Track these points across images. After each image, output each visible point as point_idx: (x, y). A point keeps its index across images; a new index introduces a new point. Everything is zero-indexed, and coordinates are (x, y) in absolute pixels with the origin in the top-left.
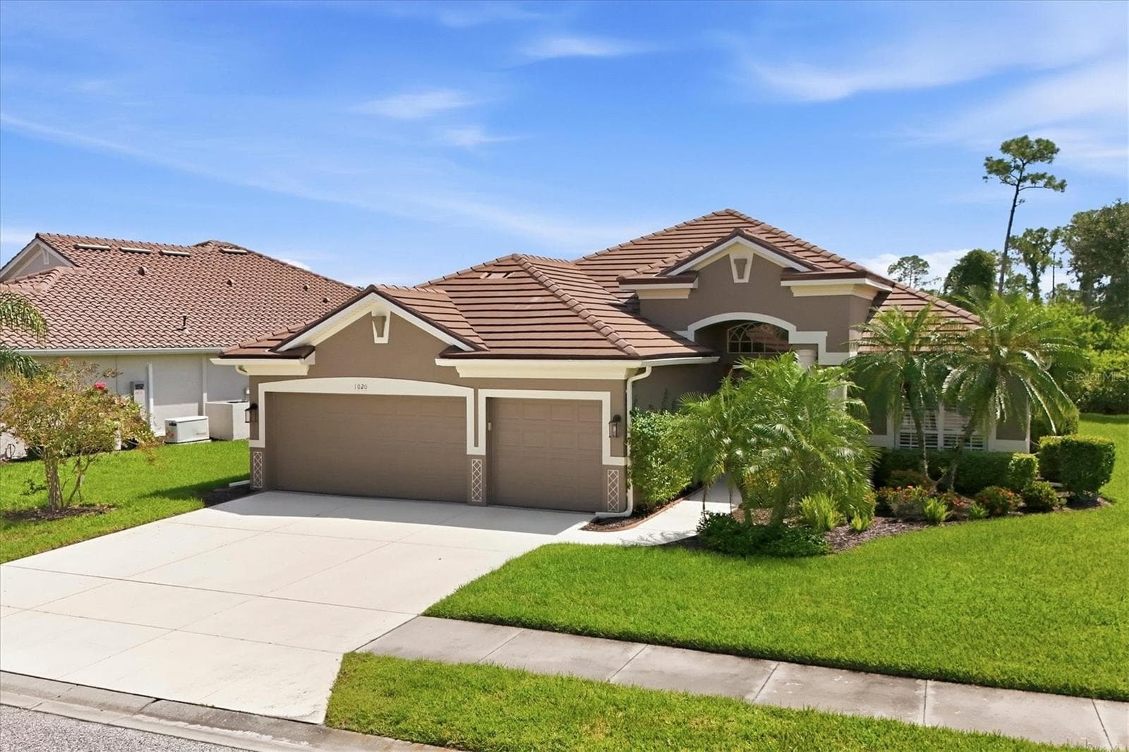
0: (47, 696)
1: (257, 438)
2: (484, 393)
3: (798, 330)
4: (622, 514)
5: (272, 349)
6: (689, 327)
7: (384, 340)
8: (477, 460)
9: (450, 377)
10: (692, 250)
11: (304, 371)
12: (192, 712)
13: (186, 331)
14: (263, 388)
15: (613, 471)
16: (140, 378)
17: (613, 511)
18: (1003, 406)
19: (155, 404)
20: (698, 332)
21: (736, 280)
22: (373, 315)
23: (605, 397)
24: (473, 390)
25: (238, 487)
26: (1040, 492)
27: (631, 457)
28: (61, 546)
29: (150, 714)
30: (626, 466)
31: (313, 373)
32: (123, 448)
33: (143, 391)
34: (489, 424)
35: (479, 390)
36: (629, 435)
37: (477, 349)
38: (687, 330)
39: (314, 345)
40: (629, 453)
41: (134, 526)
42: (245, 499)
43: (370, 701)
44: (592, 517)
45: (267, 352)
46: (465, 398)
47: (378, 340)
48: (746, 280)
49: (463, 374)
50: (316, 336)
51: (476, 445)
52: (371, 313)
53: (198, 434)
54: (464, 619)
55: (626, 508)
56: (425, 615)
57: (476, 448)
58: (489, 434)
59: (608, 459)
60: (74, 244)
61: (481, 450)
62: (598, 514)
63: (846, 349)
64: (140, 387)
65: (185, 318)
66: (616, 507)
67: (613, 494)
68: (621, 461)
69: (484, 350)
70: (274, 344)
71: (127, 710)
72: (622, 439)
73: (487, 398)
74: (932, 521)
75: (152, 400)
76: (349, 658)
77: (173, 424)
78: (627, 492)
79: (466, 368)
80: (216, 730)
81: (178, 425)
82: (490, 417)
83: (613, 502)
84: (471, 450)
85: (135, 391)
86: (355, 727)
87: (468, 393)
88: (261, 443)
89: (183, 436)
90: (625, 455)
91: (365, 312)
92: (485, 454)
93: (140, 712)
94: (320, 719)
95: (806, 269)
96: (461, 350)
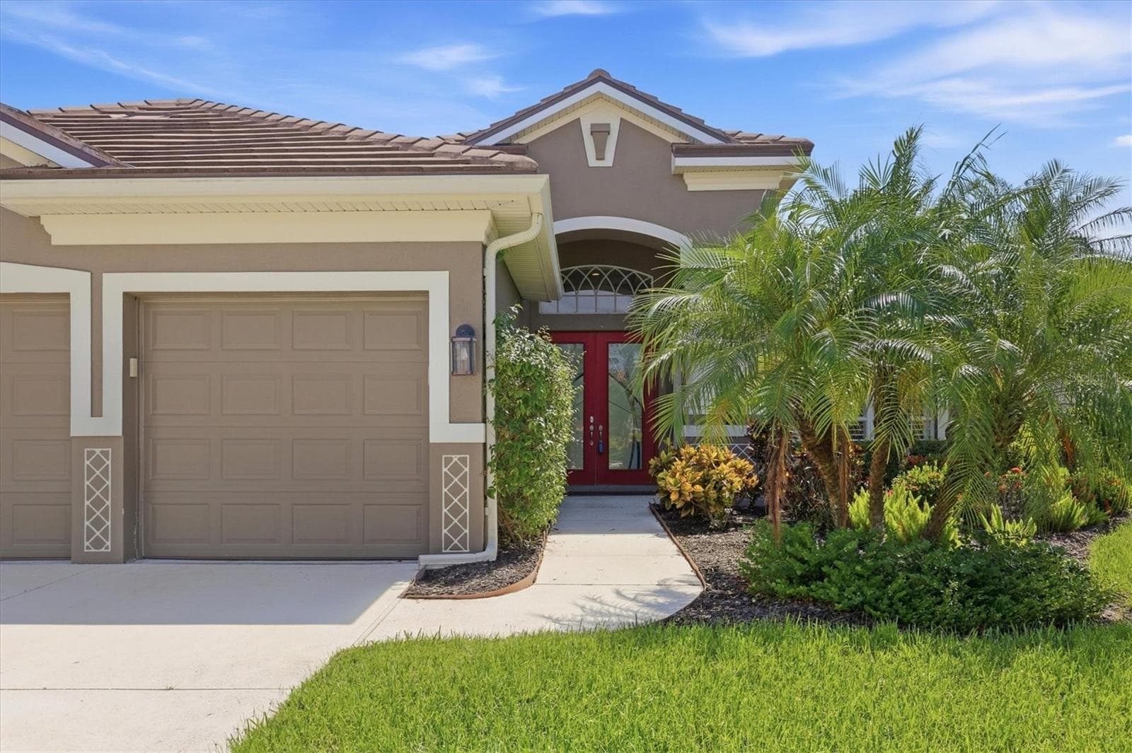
2: (117, 285)
4: (479, 555)
8: (98, 451)
15: (455, 458)
17: (456, 550)
23: (436, 284)
24: (87, 276)
27: (498, 423)
30: (485, 445)
34: (133, 362)
35: (105, 276)
36: (491, 374)
40: (491, 414)
44: (413, 569)
46: (67, 297)
49: (62, 233)
51: (96, 410)
55: (484, 545)
57: (97, 420)
58: (130, 387)
59: (441, 430)
61: (111, 425)
62: (428, 560)
66: (463, 541)
67: (456, 511)
68: (475, 433)
72: (474, 383)
73: (126, 295)
78: (485, 505)
82: (135, 347)
83: (456, 531)
84: (81, 424)
87: (76, 283)
90: (484, 421)
92: (120, 433)
95: (712, 140)
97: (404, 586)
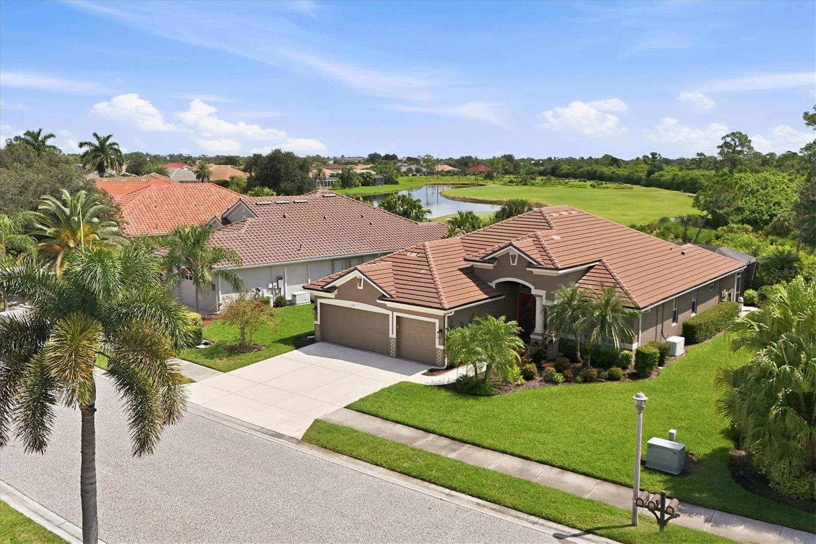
0: (237, 424)
1: (317, 320)
2: (396, 314)
3: (535, 289)
4: (442, 368)
5: (322, 287)
6: (493, 282)
7: (361, 288)
8: (393, 340)
9: (384, 307)
10: (499, 244)
11: (334, 297)
12: (271, 433)
13: (301, 251)
14: (319, 301)
15: (439, 351)
16: (281, 274)
17: (438, 367)
18: (595, 337)
19: (288, 285)
20: (497, 284)
21: (512, 264)
22: (357, 278)
23: (437, 321)
24: (392, 312)
25: (311, 338)
26: (613, 372)
28: (245, 366)
29: (261, 432)
30: (445, 349)
31: (337, 297)
32: (274, 306)
33: (282, 280)
34: (397, 326)
35: (394, 312)
36: (445, 337)
37: (392, 297)
38: (492, 282)
39: (337, 286)
40: (446, 344)
41: (269, 358)
42: (312, 345)
43: (314, 434)
44: (430, 368)
45: (319, 288)
46: (389, 315)
47: (359, 288)
48: (515, 264)
49: (388, 306)
50: (338, 283)
51: (393, 334)
52: (356, 277)
53: (305, 300)
54: (355, 410)
55: (444, 365)
56: (345, 408)
57: (393, 335)
58: (397, 330)
59: (437, 346)
60: (256, 202)
61: (394, 336)
62: (434, 367)
63: (553, 300)
64: (281, 279)
65: (301, 245)
66: (439, 365)
67: (438, 359)
68: (442, 347)
69: (395, 298)
70: (324, 284)
71: (255, 430)
72: (442, 339)
73: (397, 316)
74: (556, 383)
75: (286, 284)
76: (316, 420)
77: (295, 296)
78: (445, 359)
79: (389, 304)
80: (275, 438)
81: (297, 296)
82: (398, 323)
83: (438, 363)
84: (391, 336)
85: (279, 281)
86: (307, 441)
87: (390, 313)
88: (318, 322)
89: (299, 301)
90: (444, 345)
91: (355, 276)
92: (396, 337)
93: (258, 431)
94: (300, 438)
95: (536, 264)
96: (387, 297)
97: (425, 371)
